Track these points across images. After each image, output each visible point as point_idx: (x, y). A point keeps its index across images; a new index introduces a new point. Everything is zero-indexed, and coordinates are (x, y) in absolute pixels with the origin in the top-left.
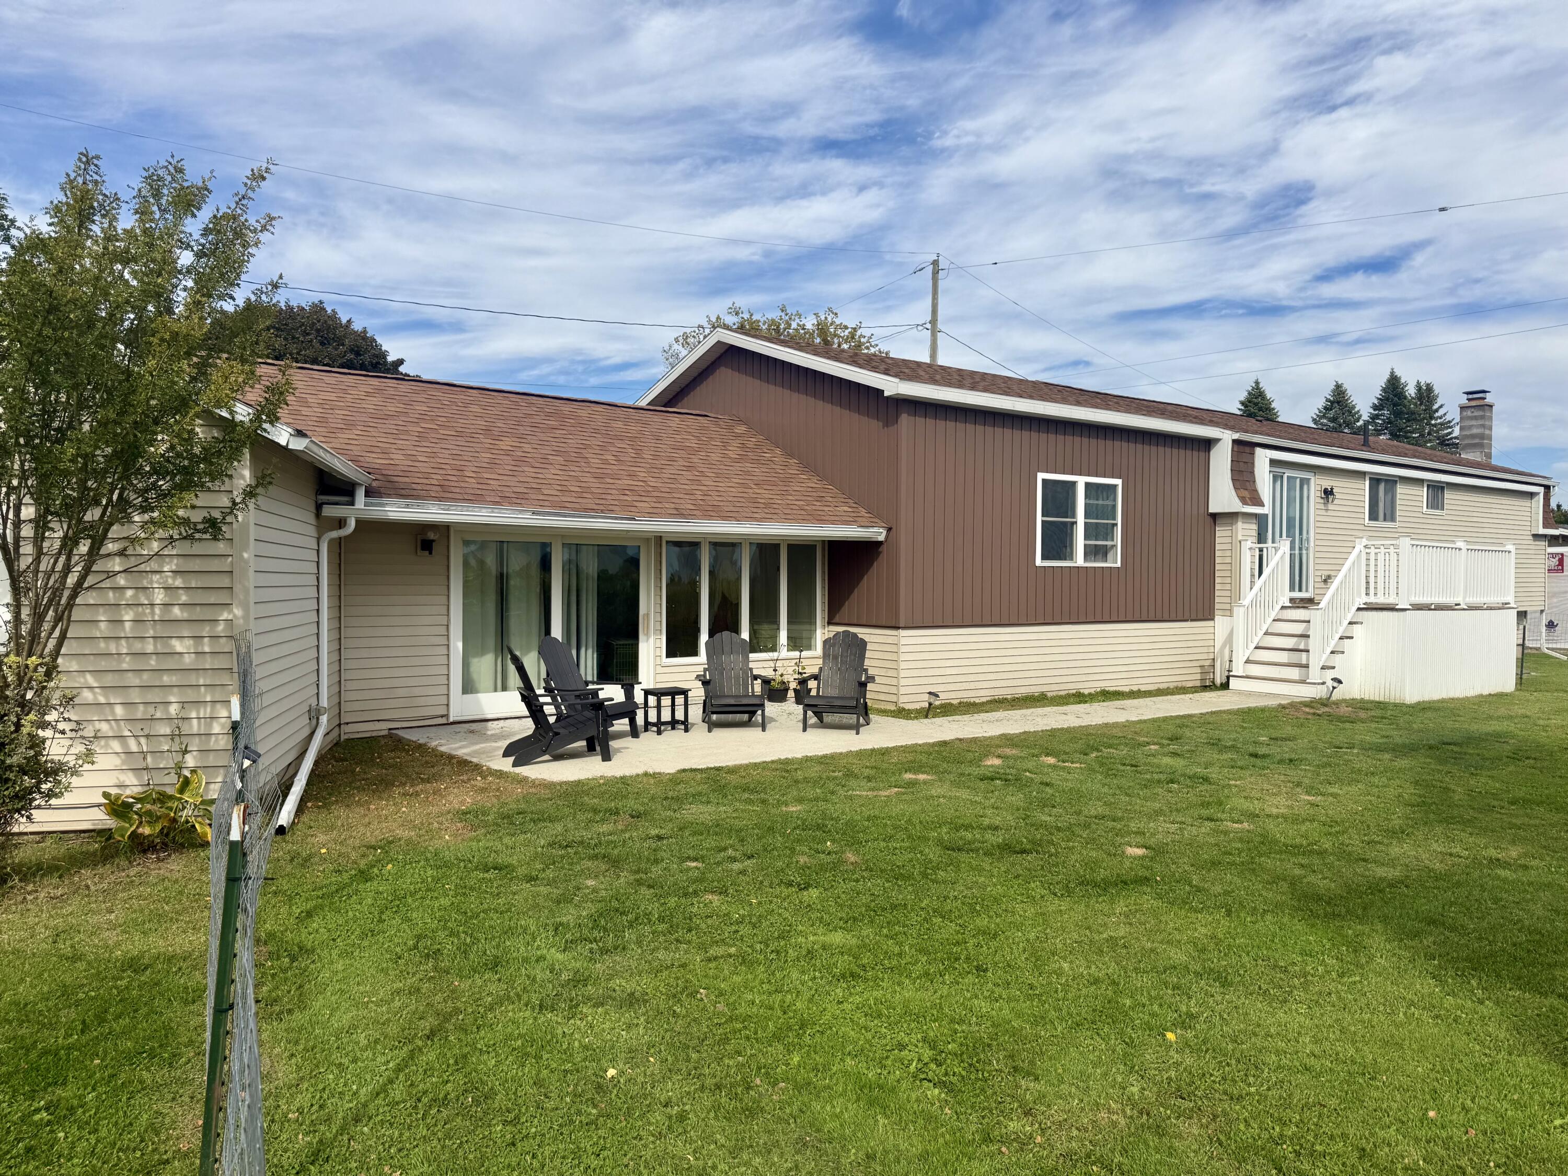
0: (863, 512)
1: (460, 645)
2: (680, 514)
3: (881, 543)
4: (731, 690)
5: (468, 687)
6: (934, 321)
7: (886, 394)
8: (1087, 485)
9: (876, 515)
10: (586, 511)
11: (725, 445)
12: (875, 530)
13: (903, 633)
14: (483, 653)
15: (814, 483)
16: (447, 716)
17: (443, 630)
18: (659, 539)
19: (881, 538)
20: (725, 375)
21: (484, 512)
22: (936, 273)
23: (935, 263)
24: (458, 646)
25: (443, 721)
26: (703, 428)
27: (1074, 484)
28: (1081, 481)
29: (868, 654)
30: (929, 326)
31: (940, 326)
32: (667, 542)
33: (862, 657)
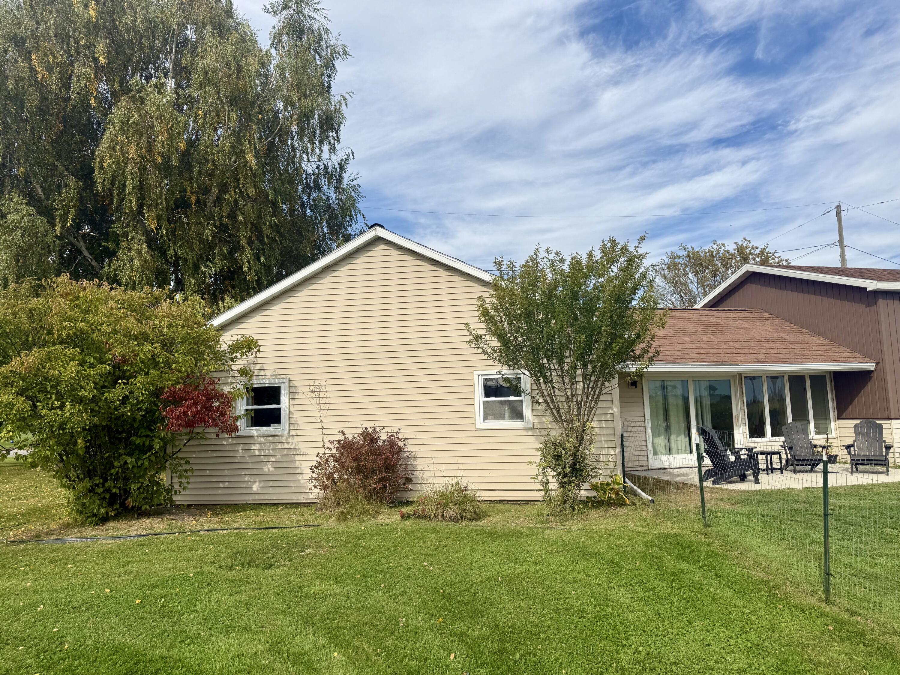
0: (858, 355)
1: (650, 431)
2: (759, 362)
3: (872, 371)
4: (803, 453)
5: (655, 453)
6: (841, 241)
7: (868, 289)
9: (866, 356)
11: (763, 325)
12: (869, 364)
13: (893, 422)
14: (659, 436)
15: (821, 341)
16: (648, 466)
17: (643, 424)
18: (740, 375)
19: (872, 369)
20: (751, 288)
21: (670, 366)
22: (839, 214)
23: (838, 207)
24: (649, 431)
25: (646, 468)
26: (747, 317)
29: (884, 431)
30: (838, 244)
31: (845, 243)
32: (745, 377)
33: (881, 433)
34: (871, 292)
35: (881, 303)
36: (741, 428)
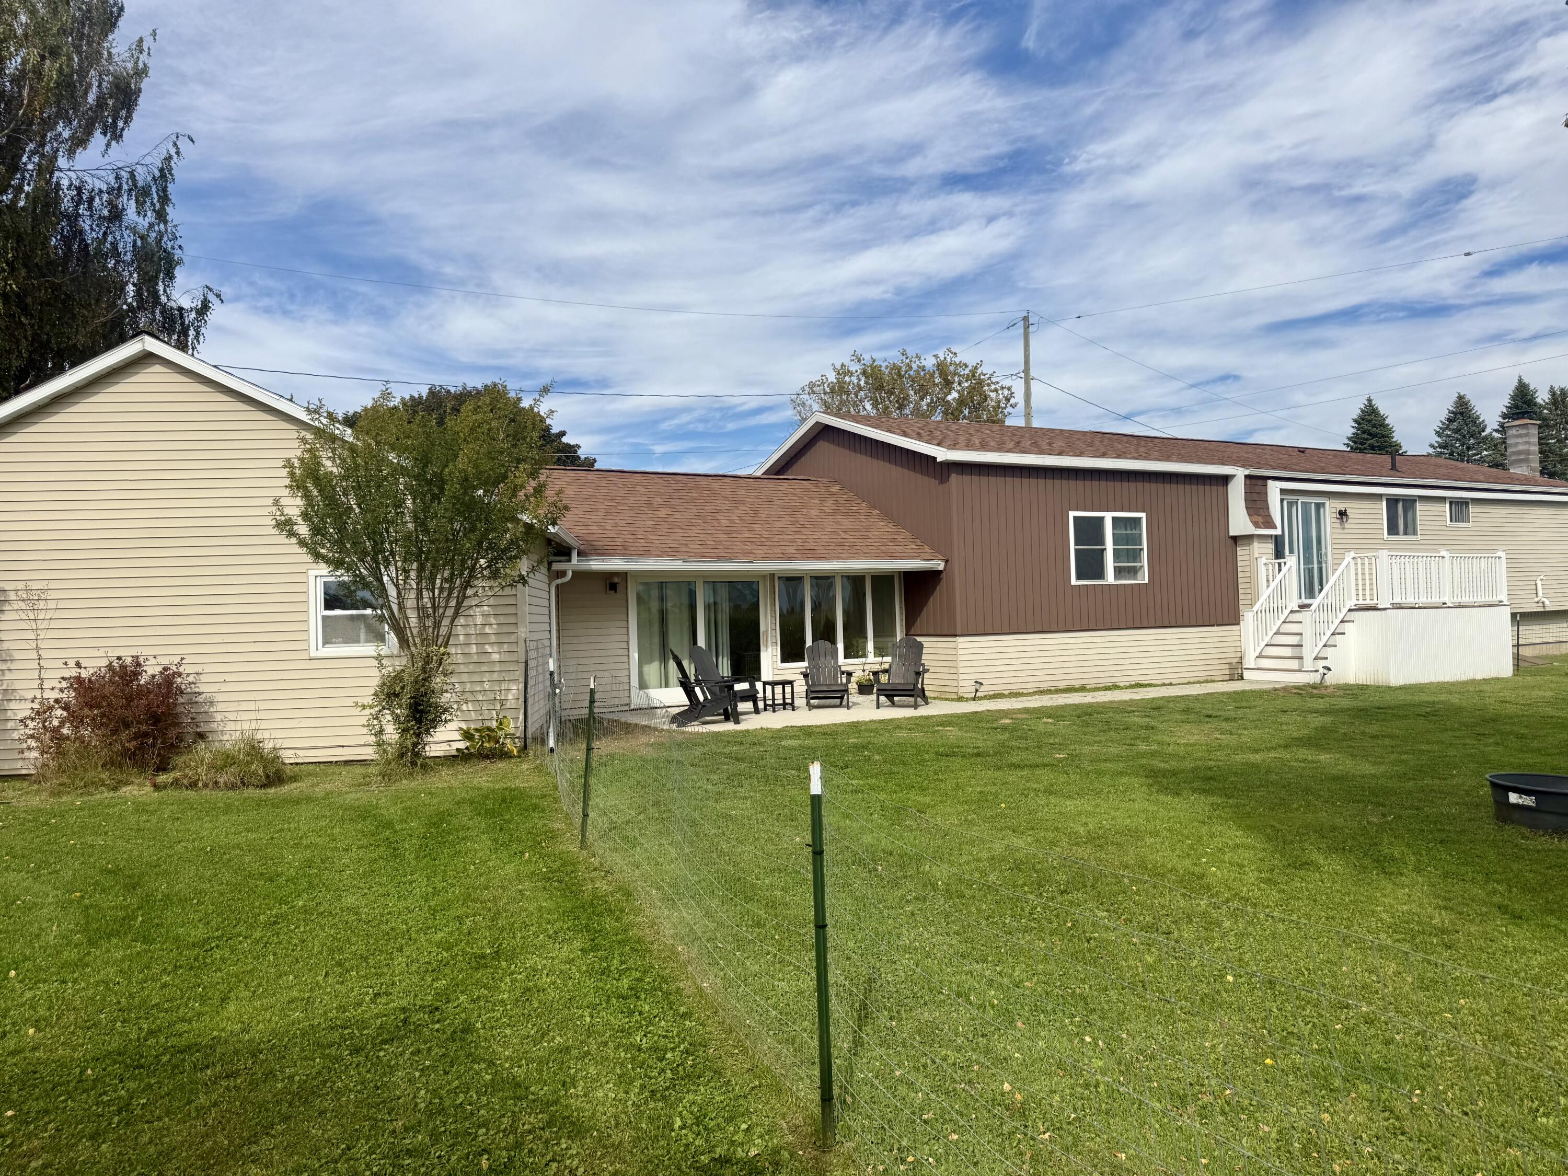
0: (927, 548)
1: (636, 655)
2: (788, 558)
3: (941, 572)
4: (825, 681)
5: (643, 685)
6: (1027, 370)
7: (938, 460)
8: (1114, 518)
9: (937, 550)
10: (718, 558)
11: (822, 502)
12: (935, 562)
13: (959, 639)
14: (651, 661)
15: (891, 528)
16: (629, 705)
17: (624, 645)
18: (772, 575)
19: (941, 568)
20: (824, 448)
21: (651, 562)
22: (1027, 327)
23: (1026, 319)
24: (635, 656)
25: (627, 708)
26: (807, 490)
27: (1101, 520)
28: (1108, 517)
29: (924, 651)
30: (1022, 375)
31: (1033, 373)
32: (779, 578)
33: (920, 653)
34: (941, 463)
35: (954, 477)
36: (770, 650)
